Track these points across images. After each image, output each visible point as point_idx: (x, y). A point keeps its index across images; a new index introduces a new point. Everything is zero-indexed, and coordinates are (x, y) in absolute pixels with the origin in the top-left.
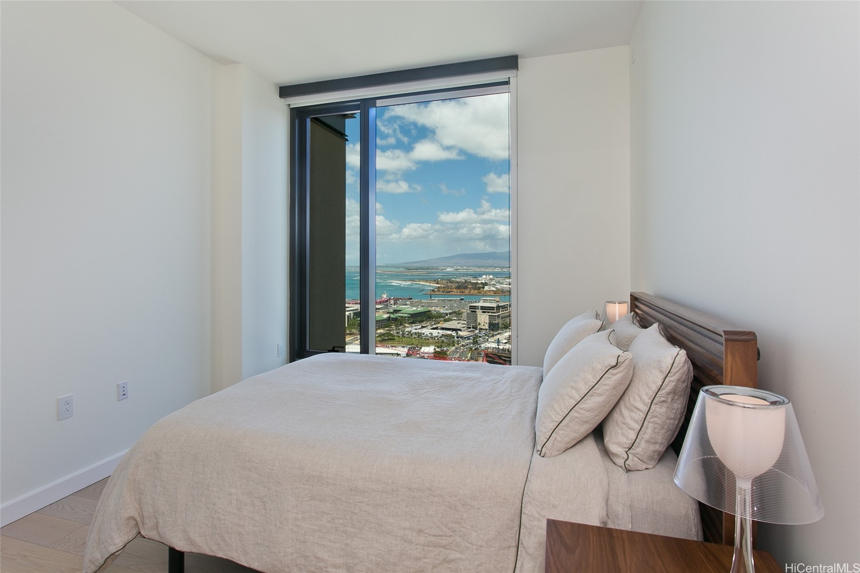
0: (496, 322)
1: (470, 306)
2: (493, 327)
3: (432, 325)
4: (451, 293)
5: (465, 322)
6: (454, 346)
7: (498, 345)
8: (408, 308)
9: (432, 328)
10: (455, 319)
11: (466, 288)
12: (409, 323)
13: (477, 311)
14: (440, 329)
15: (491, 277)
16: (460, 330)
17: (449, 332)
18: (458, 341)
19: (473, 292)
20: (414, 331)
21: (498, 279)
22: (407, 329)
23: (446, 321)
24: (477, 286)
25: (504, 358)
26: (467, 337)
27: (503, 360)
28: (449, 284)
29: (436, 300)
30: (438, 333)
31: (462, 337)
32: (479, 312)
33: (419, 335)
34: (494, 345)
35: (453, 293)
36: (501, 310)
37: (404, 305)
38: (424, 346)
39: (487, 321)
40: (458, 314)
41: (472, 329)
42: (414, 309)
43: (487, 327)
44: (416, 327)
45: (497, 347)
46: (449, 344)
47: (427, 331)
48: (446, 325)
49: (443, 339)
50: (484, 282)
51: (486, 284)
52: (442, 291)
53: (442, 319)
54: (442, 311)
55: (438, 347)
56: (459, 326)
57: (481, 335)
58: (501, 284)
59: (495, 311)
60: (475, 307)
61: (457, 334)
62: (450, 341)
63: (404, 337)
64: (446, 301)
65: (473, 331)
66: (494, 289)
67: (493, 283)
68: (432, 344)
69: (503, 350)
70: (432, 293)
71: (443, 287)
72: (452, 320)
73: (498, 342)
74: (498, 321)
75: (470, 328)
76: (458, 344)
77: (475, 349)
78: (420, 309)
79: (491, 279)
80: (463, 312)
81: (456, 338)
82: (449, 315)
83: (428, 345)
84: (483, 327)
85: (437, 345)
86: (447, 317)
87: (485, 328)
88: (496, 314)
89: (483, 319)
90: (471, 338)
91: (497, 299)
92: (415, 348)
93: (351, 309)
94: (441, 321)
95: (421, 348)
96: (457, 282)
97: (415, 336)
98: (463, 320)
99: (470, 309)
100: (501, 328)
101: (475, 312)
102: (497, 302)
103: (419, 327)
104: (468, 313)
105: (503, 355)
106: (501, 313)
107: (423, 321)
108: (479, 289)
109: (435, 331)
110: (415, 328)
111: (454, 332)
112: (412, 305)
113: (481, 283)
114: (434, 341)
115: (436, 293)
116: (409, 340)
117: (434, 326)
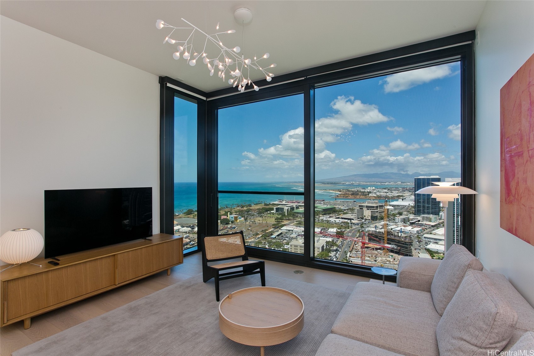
0: (376, 215)
1: (359, 205)
2: (374, 218)
3: (336, 216)
4: (348, 198)
5: (356, 215)
6: (349, 228)
7: (376, 229)
8: (322, 206)
9: (336, 217)
10: (350, 213)
11: (358, 194)
12: (322, 215)
13: (364, 208)
14: (341, 218)
15: (374, 188)
16: (353, 219)
17: (346, 221)
18: (351, 226)
19: (362, 197)
20: (325, 219)
21: (378, 190)
22: (321, 218)
23: (344, 214)
24: (365, 193)
25: (379, 237)
26: (357, 224)
27: (379, 238)
28: (347, 192)
29: (339, 201)
30: (339, 221)
31: (354, 224)
32: (365, 209)
33: (328, 221)
34: (373, 229)
35: (349, 198)
36: (379, 208)
37: (320, 204)
38: (331, 228)
39: (370, 215)
40: (352, 210)
41: (360, 219)
42: (325, 207)
43: (370, 218)
44: (327, 217)
45: (375, 230)
46: (346, 228)
47: (332, 220)
48: (344, 216)
49: (342, 224)
50: (369, 191)
51: (370, 192)
52: (343, 197)
53: (342, 213)
54: (342, 208)
55: (339, 229)
56: (352, 217)
57: (366, 223)
58: (380, 192)
59: (375, 209)
60: (362, 206)
61: (351, 222)
62: (347, 226)
63: (319, 222)
64: (345, 202)
65: (361, 220)
66: (375, 195)
67: (375, 191)
68: (335, 227)
69: (379, 232)
70: (337, 197)
71: (344, 194)
72: (348, 213)
73: (376, 227)
74: (377, 215)
75: (359, 218)
76: (351, 228)
77: (362, 231)
78: (329, 207)
79: (373, 190)
80: (355, 209)
81: (350, 224)
82: (346, 210)
83: (333, 227)
84: (367, 218)
85: (338, 228)
86: (345, 211)
87: (368, 219)
88: (376, 211)
89: (367, 213)
90: (360, 224)
91: (377, 201)
92: (325, 229)
93: (289, 205)
94: (341, 214)
95: (328, 229)
96: (352, 191)
97: (325, 222)
98: (355, 214)
99: (359, 207)
100: (379, 219)
101: (362, 209)
102: (376, 203)
103: (328, 217)
104: (358, 210)
105: (379, 235)
106: (379, 210)
107: (331, 214)
108: (366, 196)
109: (338, 219)
110: (325, 217)
111: (349, 220)
112: (324, 204)
113: (367, 192)
114: (337, 225)
115: (339, 197)
116: (321, 224)
117: (337, 217)
